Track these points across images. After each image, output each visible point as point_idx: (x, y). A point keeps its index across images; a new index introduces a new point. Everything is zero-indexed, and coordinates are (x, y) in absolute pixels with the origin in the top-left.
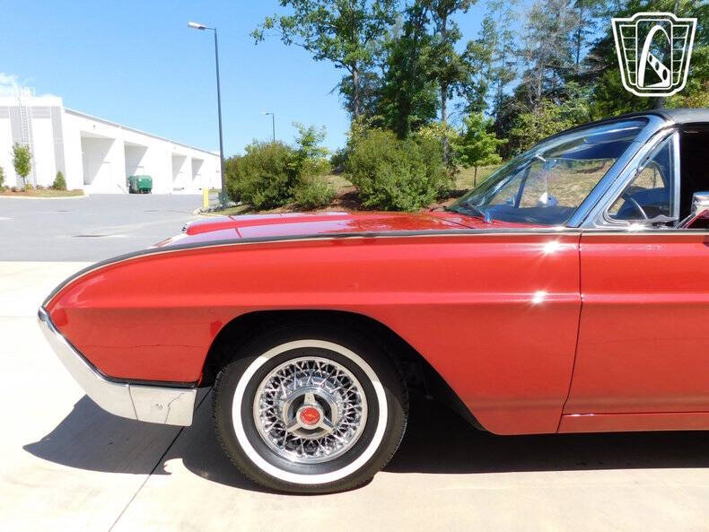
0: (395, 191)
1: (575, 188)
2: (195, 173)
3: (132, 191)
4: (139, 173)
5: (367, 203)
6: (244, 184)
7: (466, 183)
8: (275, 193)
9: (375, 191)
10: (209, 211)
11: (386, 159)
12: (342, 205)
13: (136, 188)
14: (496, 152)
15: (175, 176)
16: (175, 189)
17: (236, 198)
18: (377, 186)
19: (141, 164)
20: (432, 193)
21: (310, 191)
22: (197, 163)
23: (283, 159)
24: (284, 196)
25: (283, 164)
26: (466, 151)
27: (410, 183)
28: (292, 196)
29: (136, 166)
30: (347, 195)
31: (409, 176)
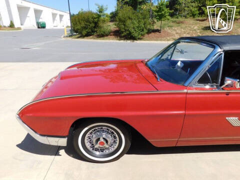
0: (132, 30)
1: (196, 28)
2: (61, 20)
3: (39, 28)
4: (40, 21)
5: (123, 35)
6: (79, 27)
7: (157, 27)
8: (90, 30)
9: (125, 30)
10: (67, 36)
11: (129, 18)
12: (114, 35)
13: (40, 26)
14: (169, 15)
15: (54, 22)
16: (54, 26)
17: (76, 32)
18: (126, 28)
19: (41, 17)
20: (145, 31)
21: (102, 29)
22: (61, 16)
23: (92, 18)
24: (93, 32)
25: (92, 20)
26: (158, 15)
27: (138, 27)
28: (96, 31)
29: (39, 18)
30: (115, 31)
31: (137, 25)
